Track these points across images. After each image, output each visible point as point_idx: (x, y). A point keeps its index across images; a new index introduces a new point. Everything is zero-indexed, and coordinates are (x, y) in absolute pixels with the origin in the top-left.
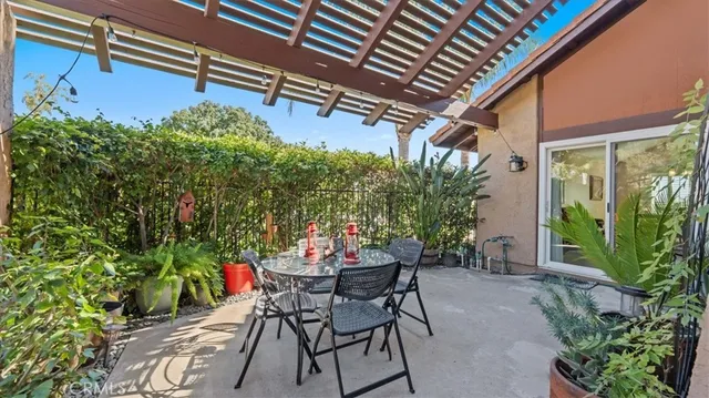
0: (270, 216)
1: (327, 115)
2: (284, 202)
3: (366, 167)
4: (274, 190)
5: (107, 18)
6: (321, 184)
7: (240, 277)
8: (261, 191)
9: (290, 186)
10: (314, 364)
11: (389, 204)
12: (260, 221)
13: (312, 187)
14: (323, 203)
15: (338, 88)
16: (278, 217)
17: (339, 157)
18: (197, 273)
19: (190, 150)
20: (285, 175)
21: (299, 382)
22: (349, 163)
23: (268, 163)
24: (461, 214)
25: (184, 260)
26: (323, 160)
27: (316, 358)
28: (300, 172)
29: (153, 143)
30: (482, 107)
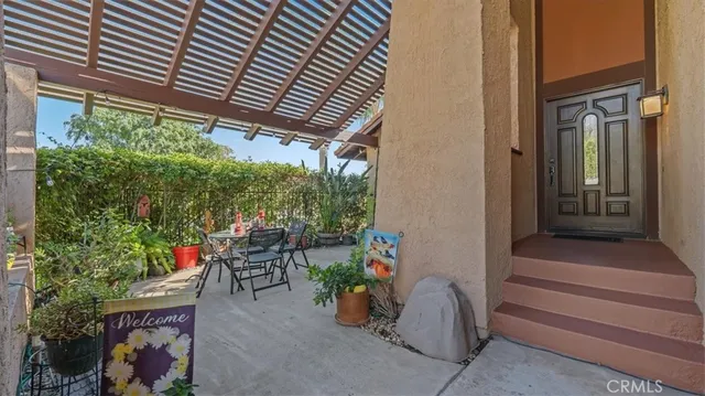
0: (208, 213)
1: (251, 139)
2: (219, 202)
3: (284, 174)
4: (211, 192)
5: (105, 92)
6: (250, 188)
7: (186, 257)
8: (200, 194)
9: (224, 189)
10: (240, 285)
11: (306, 202)
12: (199, 217)
13: (242, 190)
14: (251, 201)
15: (257, 125)
16: (214, 214)
17: (262, 167)
18: (159, 250)
19: (148, 166)
20: (220, 182)
21: (232, 293)
22: (270, 172)
23: (206, 173)
24: (358, 208)
25: (149, 242)
26: (250, 169)
27: (242, 282)
28: (231, 179)
29: (123, 162)
30: (365, 133)
